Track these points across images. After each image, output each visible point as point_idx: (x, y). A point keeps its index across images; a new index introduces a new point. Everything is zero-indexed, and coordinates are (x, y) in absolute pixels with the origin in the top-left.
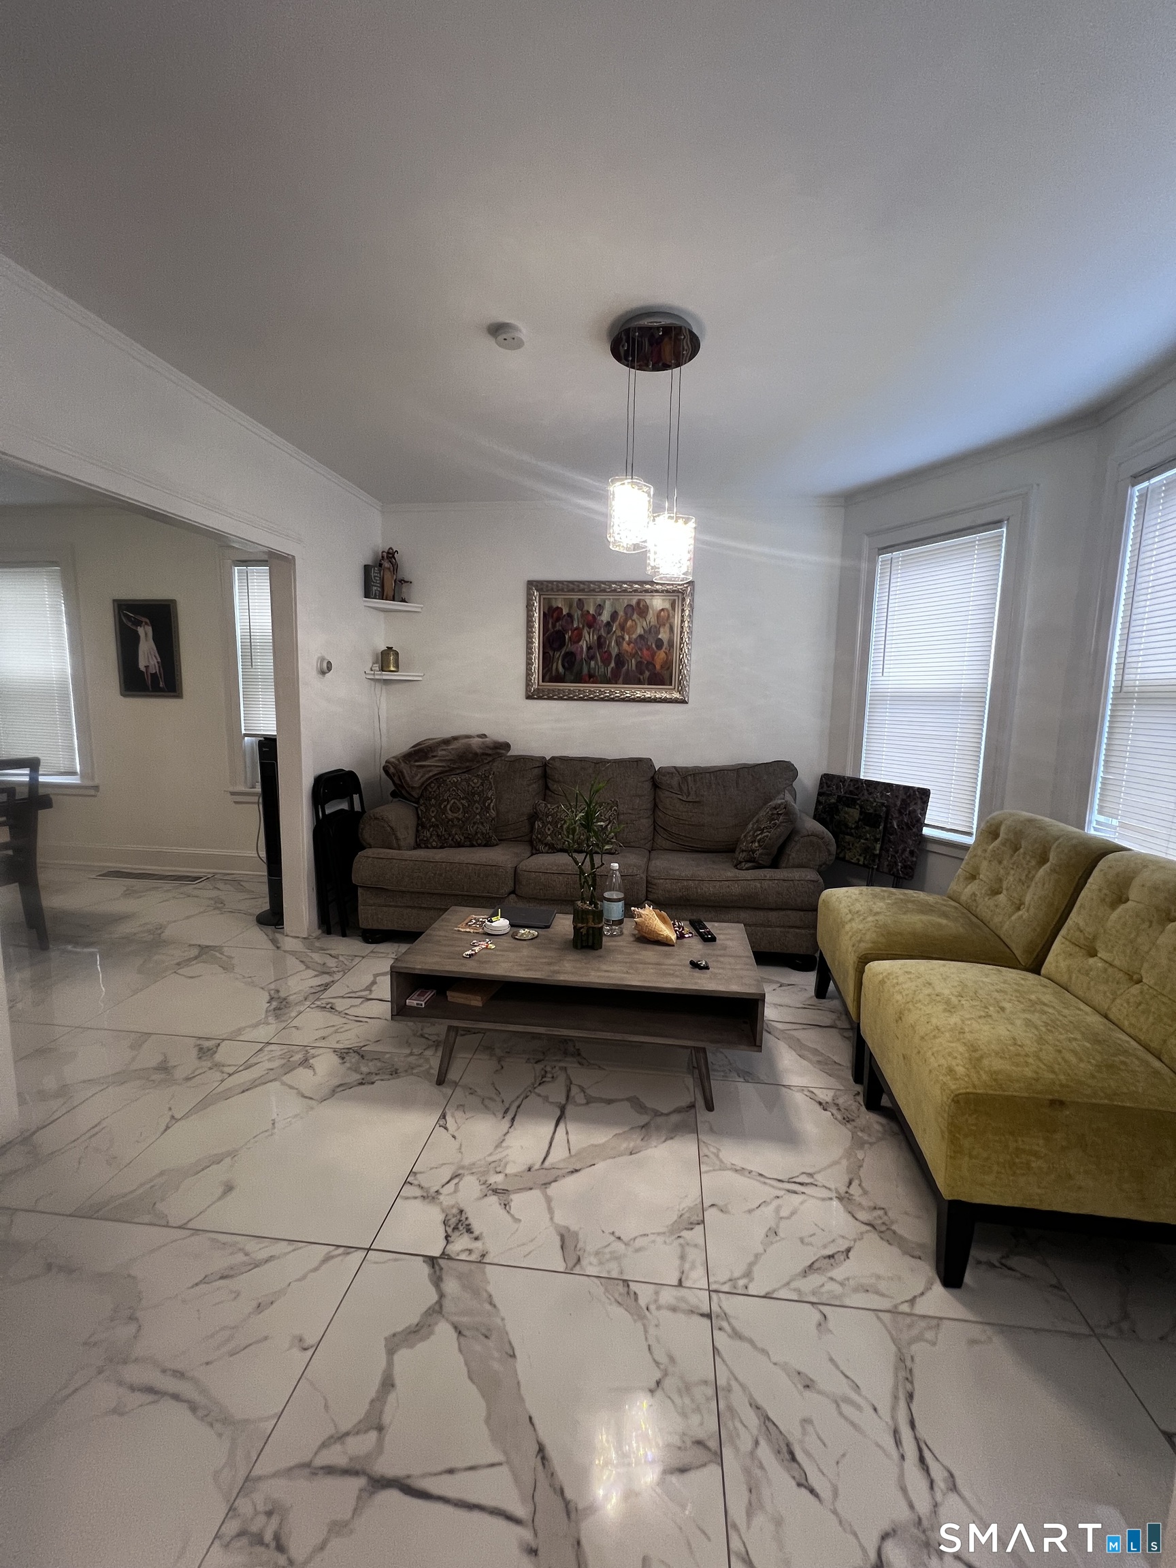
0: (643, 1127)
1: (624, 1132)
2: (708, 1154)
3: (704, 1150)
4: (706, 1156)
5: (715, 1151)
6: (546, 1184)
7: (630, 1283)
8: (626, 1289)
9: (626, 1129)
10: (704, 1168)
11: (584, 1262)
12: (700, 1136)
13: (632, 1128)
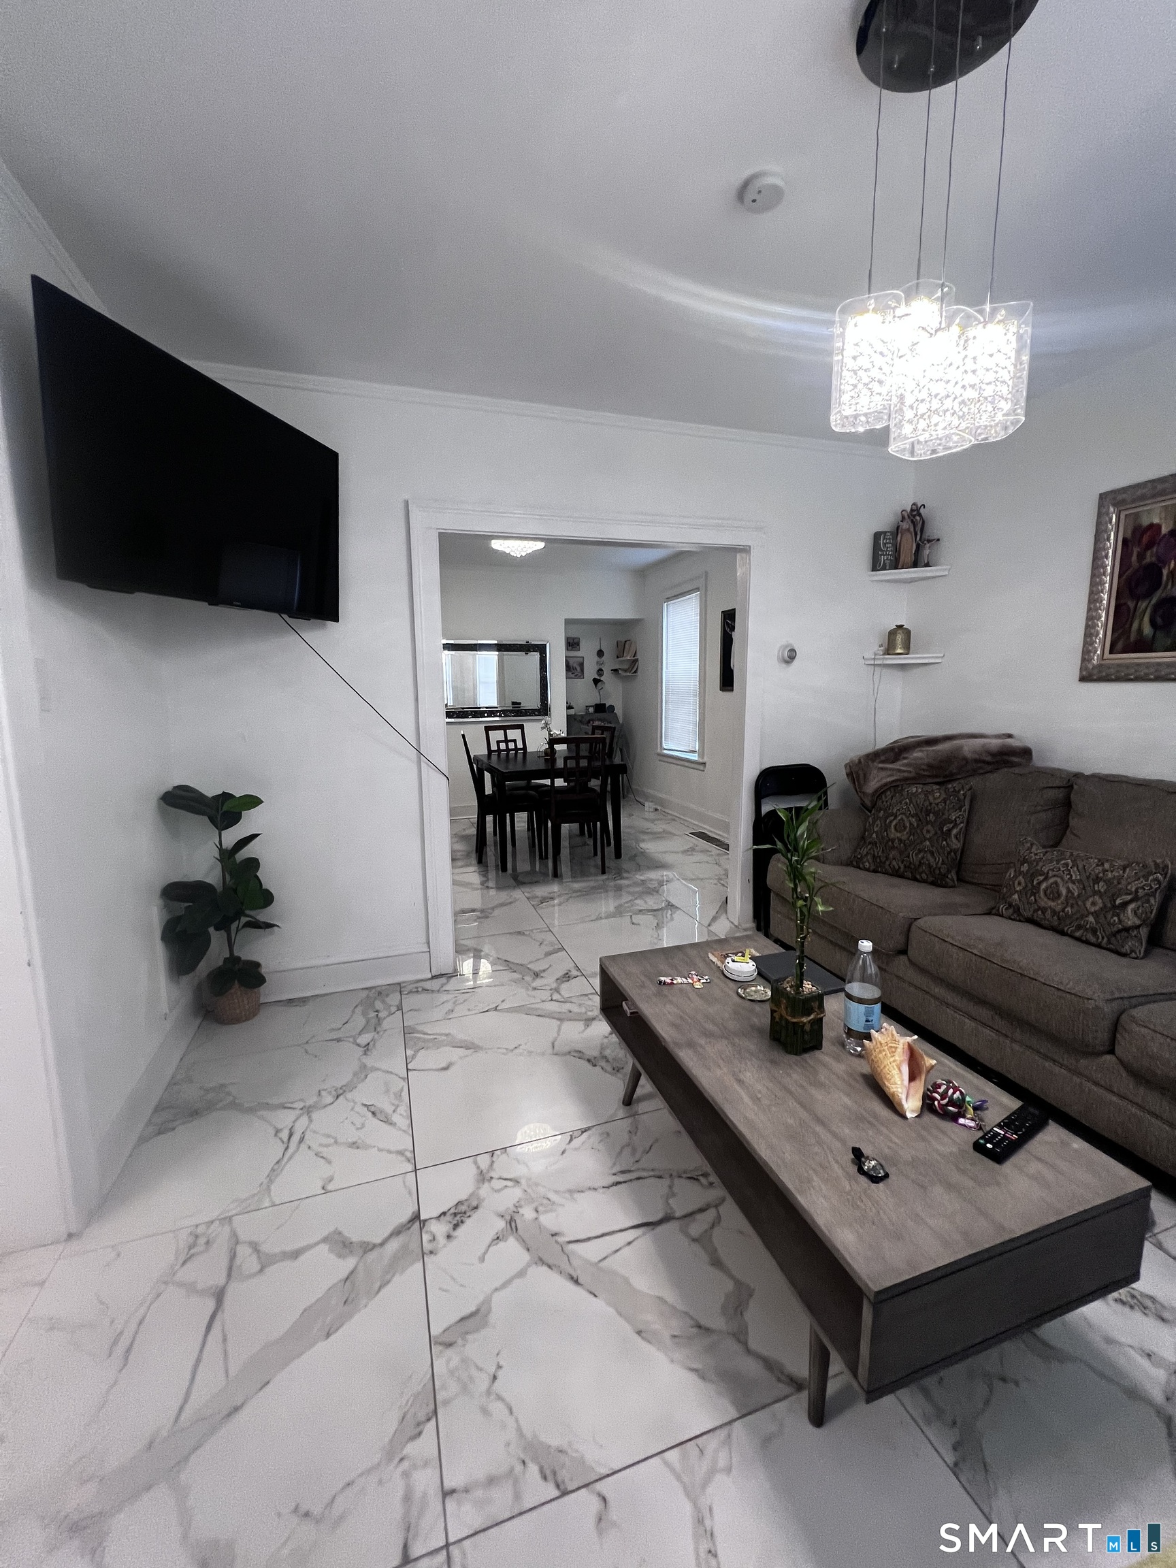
0: (699, 1327)
1: (674, 1308)
2: (709, 1453)
3: (712, 1443)
4: (701, 1451)
5: (722, 1463)
6: (541, 1262)
7: (433, 1422)
8: (423, 1419)
9: (680, 1307)
10: (673, 1456)
11: (450, 1352)
12: (736, 1424)
13: (686, 1313)
